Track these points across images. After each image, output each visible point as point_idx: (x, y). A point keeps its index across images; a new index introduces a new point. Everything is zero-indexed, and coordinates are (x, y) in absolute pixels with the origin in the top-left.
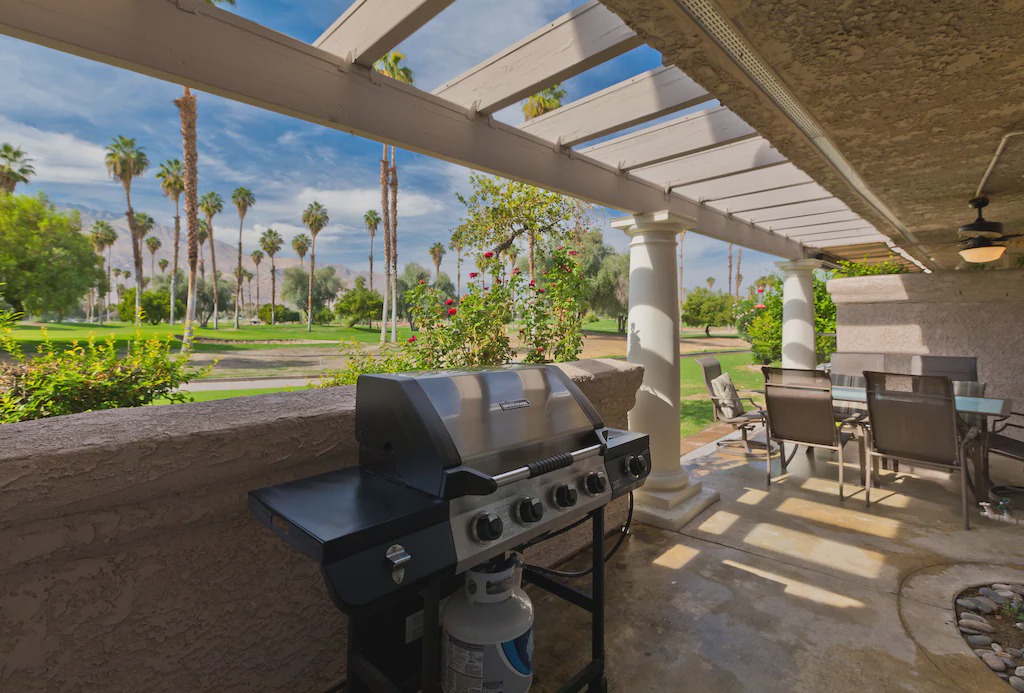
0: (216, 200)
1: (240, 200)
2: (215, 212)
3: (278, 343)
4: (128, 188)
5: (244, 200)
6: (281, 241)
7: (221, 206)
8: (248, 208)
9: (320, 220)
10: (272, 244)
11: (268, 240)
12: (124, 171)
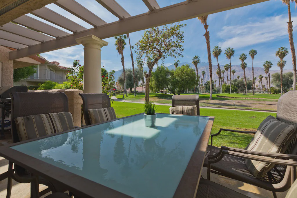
0: (244, 56)
1: (252, 54)
2: (244, 60)
3: (249, 99)
4: (217, 59)
5: (253, 53)
6: (272, 64)
7: (246, 57)
8: (255, 56)
9: (284, 53)
10: (268, 66)
11: (266, 65)
12: (216, 55)
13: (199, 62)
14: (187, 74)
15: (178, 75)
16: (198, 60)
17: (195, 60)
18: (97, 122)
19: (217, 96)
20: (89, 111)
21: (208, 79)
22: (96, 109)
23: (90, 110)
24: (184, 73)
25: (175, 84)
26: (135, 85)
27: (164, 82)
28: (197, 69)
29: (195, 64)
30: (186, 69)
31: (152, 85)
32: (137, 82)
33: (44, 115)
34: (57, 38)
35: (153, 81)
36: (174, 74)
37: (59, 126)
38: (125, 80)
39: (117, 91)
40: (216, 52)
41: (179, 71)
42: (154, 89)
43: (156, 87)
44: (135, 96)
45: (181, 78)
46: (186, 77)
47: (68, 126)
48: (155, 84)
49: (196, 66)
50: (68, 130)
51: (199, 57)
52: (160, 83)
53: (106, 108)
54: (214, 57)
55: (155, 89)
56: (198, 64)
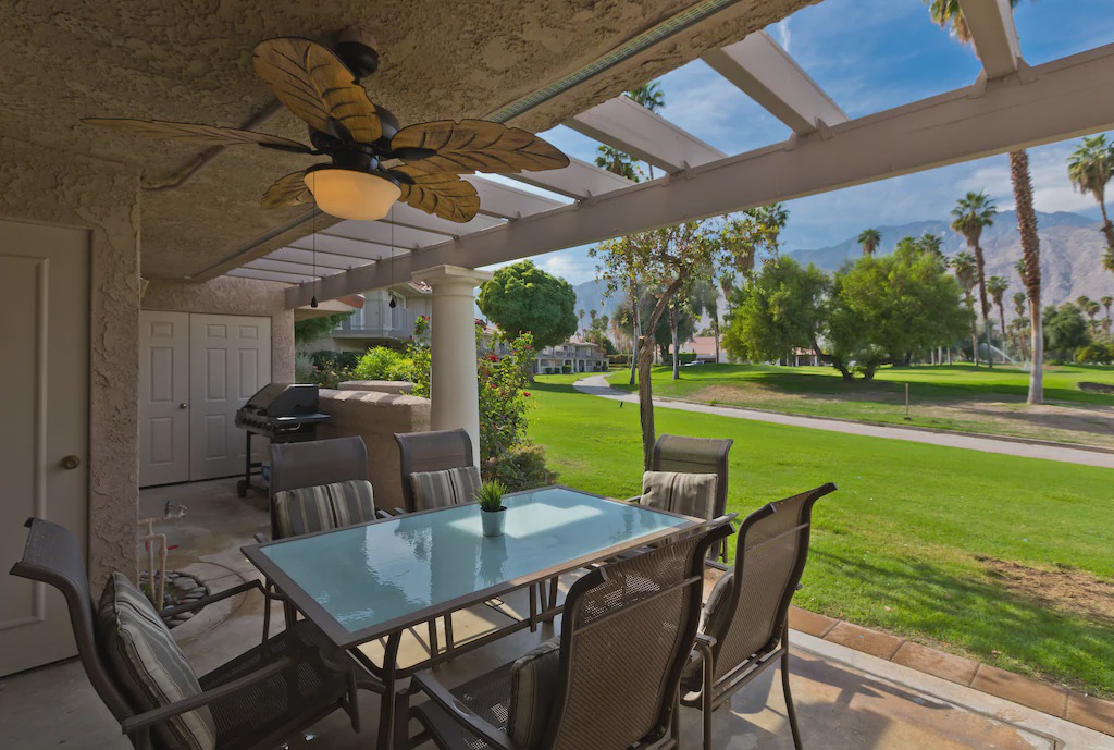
12: (1090, 179)
13: (990, 223)
14: (910, 289)
15: (862, 294)
16: (986, 214)
17: (968, 212)
18: (427, 506)
19: (1083, 385)
20: (412, 478)
21: (1063, 292)
22: (428, 474)
23: (415, 475)
24: (892, 282)
25: (848, 332)
26: (674, 336)
27: (793, 323)
28: (979, 251)
29: (966, 233)
30: (901, 265)
31: (742, 338)
32: (687, 323)
33: (318, 488)
34: (378, 261)
35: (747, 322)
36: (845, 291)
37: (343, 510)
38: (636, 315)
39: (615, 356)
40: (1092, 168)
41: (870, 276)
42: (750, 355)
43: (758, 344)
44: (677, 377)
45: (876, 305)
46: (903, 299)
47: (361, 513)
48: (755, 332)
49: (974, 241)
50: (360, 522)
51: (988, 199)
52: (776, 331)
53: (455, 470)
54: (1083, 192)
55: (757, 352)
56: (985, 228)
